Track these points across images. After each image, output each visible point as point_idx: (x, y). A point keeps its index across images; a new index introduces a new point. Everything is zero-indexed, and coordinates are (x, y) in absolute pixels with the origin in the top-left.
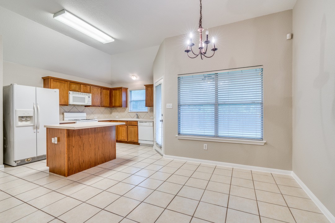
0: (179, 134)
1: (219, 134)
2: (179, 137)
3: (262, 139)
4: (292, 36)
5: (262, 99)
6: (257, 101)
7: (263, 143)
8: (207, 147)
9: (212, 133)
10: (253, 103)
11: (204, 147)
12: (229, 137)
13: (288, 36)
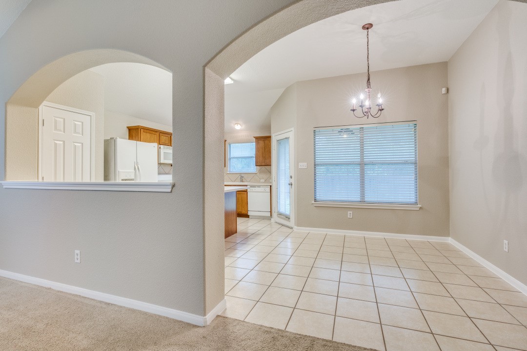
0: (315, 200)
1: (366, 199)
2: (316, 204)
3: (416, 203)
4: (448, 90)
5: (416, 158)
6: (411, 160)
7: (418, 207)
8: (352, 215)
9: (357, 198)
10: (406, 163)
11: (349, 215)
12: (379, 203)
13: (444, 90)
